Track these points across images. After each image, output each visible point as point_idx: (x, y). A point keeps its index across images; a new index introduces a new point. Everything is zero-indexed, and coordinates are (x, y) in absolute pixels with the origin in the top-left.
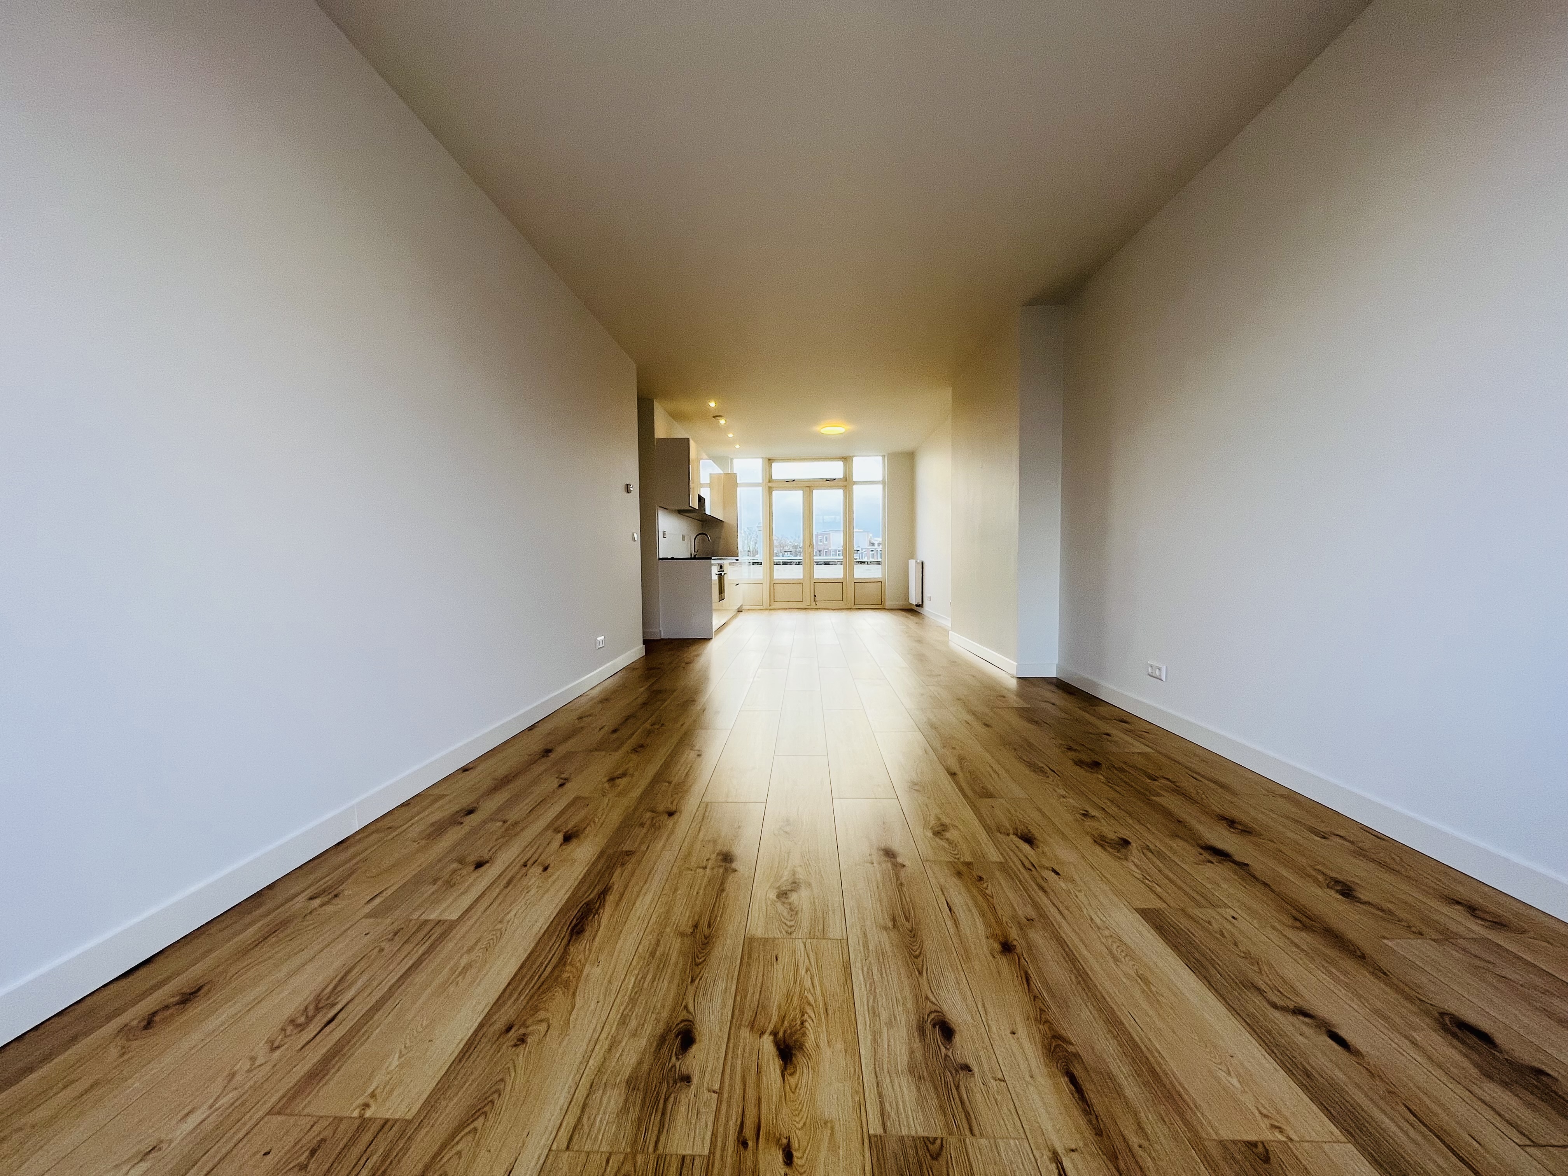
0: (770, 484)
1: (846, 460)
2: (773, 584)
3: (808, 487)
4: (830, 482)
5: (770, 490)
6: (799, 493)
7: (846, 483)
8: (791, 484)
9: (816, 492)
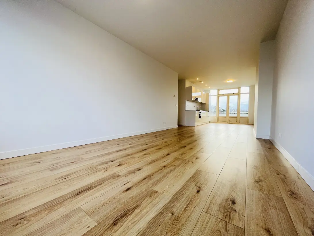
0: (219, 95)
1: (239, 88)
2: (218, 118)
3: (228, 95)
4: (234, 94)
5: (219, 97)
6: (226, 97)
7: (239, 94)
8: (224, 95)
9: (230, 97)
